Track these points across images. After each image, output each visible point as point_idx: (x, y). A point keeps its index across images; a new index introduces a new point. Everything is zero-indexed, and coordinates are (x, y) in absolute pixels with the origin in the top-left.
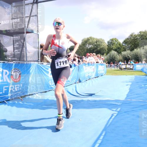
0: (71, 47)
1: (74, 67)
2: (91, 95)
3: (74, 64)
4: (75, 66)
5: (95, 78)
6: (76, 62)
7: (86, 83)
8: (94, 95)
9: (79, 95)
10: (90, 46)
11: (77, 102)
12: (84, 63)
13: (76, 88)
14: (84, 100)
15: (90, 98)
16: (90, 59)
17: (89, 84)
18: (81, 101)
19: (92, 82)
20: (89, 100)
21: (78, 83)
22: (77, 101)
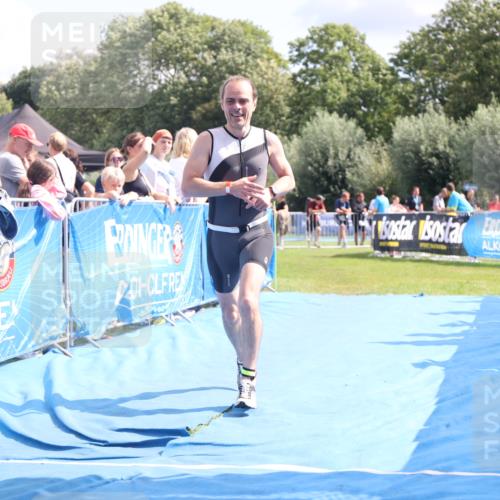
0: (25, 75)
1: (34, 232)
2: (161, 438)
3: (37, 203)
4: (41, 218)
5: (197, 309)
6: (53, 190)
7: (125, 351)
8: (180, 440)
9: (71, 440)
10: (167, 75)
11: (51, 490)
12: (112, 201)
13: (48, 384)
14: (107, 476)
15: (153, 464)
16: (155, 170)
17: (150, 354)
18: (84, 486)
19: (174, 338)
20: (145, 480)
21: (63, 344)
22: (55, 485)
